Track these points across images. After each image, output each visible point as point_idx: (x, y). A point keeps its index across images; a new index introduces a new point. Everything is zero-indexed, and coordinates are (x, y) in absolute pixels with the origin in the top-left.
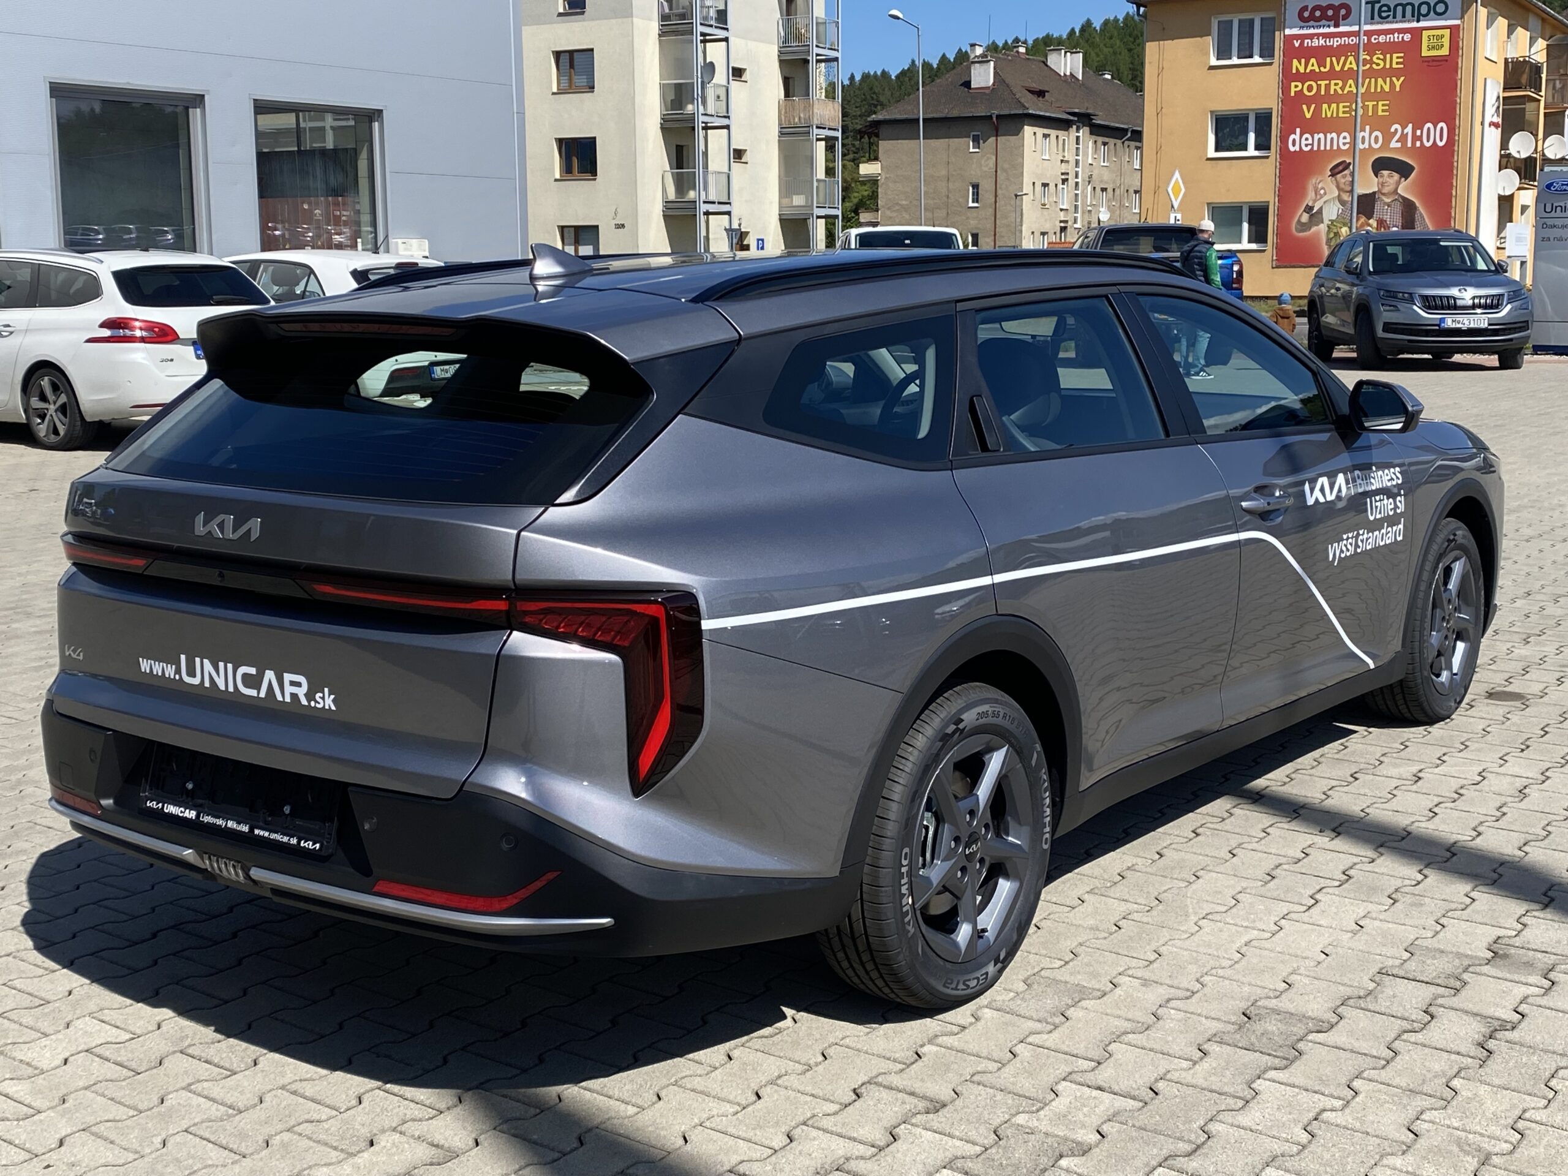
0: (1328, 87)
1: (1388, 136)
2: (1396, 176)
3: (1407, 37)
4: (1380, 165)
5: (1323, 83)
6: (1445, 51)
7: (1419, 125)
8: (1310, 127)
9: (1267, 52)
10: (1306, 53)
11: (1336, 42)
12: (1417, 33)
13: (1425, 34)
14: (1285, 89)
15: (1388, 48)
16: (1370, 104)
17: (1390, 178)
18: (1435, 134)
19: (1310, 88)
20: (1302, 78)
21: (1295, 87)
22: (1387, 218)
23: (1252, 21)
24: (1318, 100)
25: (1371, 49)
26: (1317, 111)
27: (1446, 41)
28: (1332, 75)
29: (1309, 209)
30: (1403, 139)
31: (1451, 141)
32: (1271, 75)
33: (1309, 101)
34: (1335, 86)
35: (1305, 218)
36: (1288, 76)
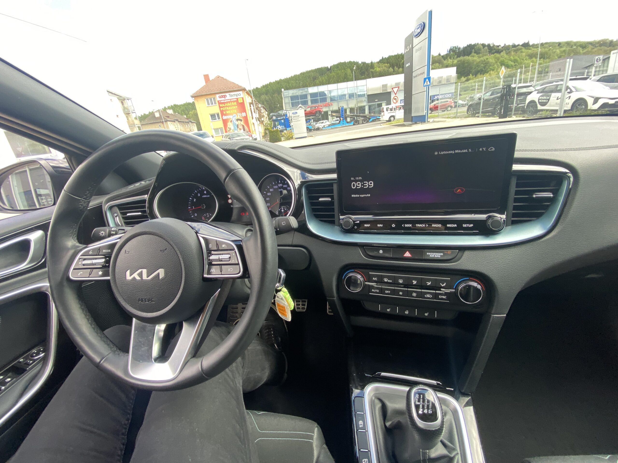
0: (226, 108)
1: (237, 115)
2: (240, 121)
3: (236, 100)
4: (238, 120)
5: (225, 108)
6: (242, 101)
7: (241, 113)
8: (226, 115)
9: (215, 103)
10: (222, 103)
11: (225, 101)
12: (237, 99)
13: (239, 99)
14: (220, 109)
15: (234, 102)
16: (233, 111)
17: (239, 122)
18: (244, 114)
19: (224, 109)
20: (222, 107)
21: (221, 109)
22: (240, 128)
23: (211, 99)
24: (226, 111)
25: (231, 102)
26: (226, 112)
27: (242, 100)
28: (226, 106)
29: (229, 128)
30: (240, 115)
31: (246, 115)
32: (217, 107)
33: (224, 111)
34: (228, 108)
35: (229, 129)
36: (220, 107)
